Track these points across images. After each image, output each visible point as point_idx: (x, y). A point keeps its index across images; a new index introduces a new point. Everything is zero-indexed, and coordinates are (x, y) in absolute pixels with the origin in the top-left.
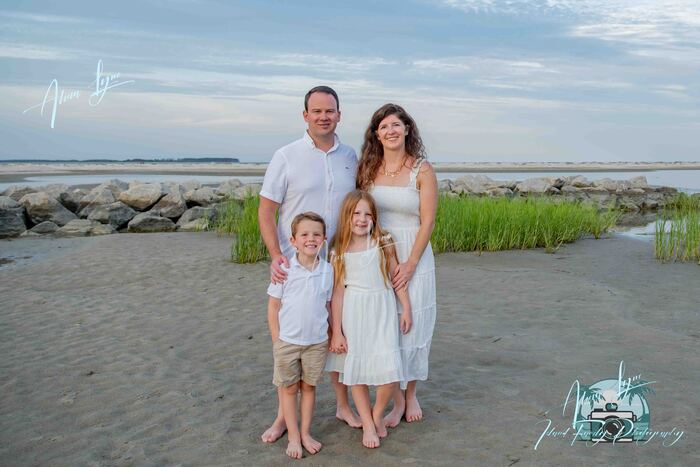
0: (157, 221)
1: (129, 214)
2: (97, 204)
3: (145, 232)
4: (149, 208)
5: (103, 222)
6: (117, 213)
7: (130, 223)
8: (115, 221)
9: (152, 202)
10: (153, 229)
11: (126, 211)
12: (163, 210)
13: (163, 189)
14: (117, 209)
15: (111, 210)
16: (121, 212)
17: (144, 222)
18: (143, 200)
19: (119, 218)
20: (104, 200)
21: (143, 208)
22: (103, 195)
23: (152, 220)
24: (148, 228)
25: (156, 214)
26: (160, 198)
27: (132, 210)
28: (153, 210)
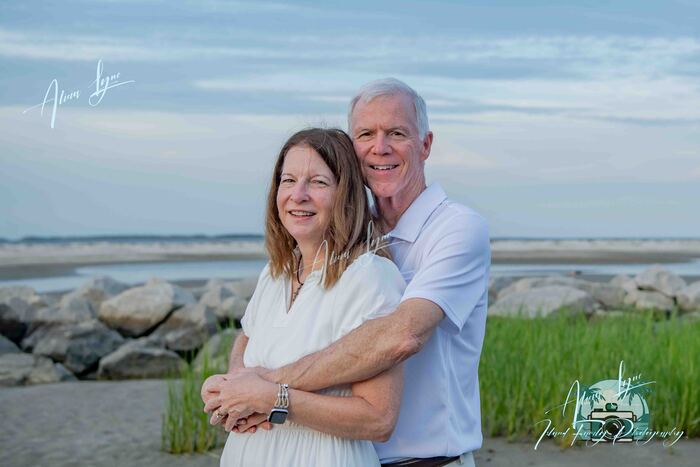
0: (151, 357)
1: (109, 342)
2: (57, 324)
3: (129, 377)
4: (148, 332)
5: (56, 359)
6: (84, 342)
7: (104, 362)
8: (79, 358)
9: (154, 321)
10: (145, 372)
11: (103, 339)
12: (170, 337)
13: (176, 296)
14: (86, 335)
15: (74, 337)
16: (93, 340)
17: (129, 359)
18: (139, 316)
19: (87, 352)
20: (72, 317)
21: (138, 331)
22: (74, 307)
23: (142, 356)
24: (135, 371)
25: (156, 344)
26: (169, 315)
27: (117, 336)
28: (154, 337)
